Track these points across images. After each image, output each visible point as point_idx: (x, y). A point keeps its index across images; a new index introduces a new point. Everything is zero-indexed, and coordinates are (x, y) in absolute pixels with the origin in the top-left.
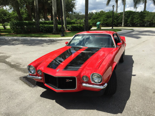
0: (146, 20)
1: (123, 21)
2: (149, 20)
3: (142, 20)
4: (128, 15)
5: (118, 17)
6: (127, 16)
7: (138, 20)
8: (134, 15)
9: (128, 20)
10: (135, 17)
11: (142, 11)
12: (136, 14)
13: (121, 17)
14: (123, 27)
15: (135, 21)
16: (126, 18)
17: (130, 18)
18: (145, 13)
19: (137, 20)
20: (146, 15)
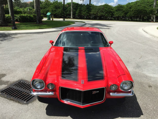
0: (92, 13)
1: (72, 13)
2: (95, 13)
3: (89, 13)
4: (76, 6)
5: (67, 8)
6: (75, 8)
7: (86, 12)
8: (82, 7)
9: (76, 13)
10: (83, 9)
11: (88, 4)
12: (83, 7)
13: (69, 9)
14: (72, 18)
15: (83, 13)
16: (74, 10)
17: (78, 10)
18: (91, 6)
19: (84, 13)
20: (91, 8)
